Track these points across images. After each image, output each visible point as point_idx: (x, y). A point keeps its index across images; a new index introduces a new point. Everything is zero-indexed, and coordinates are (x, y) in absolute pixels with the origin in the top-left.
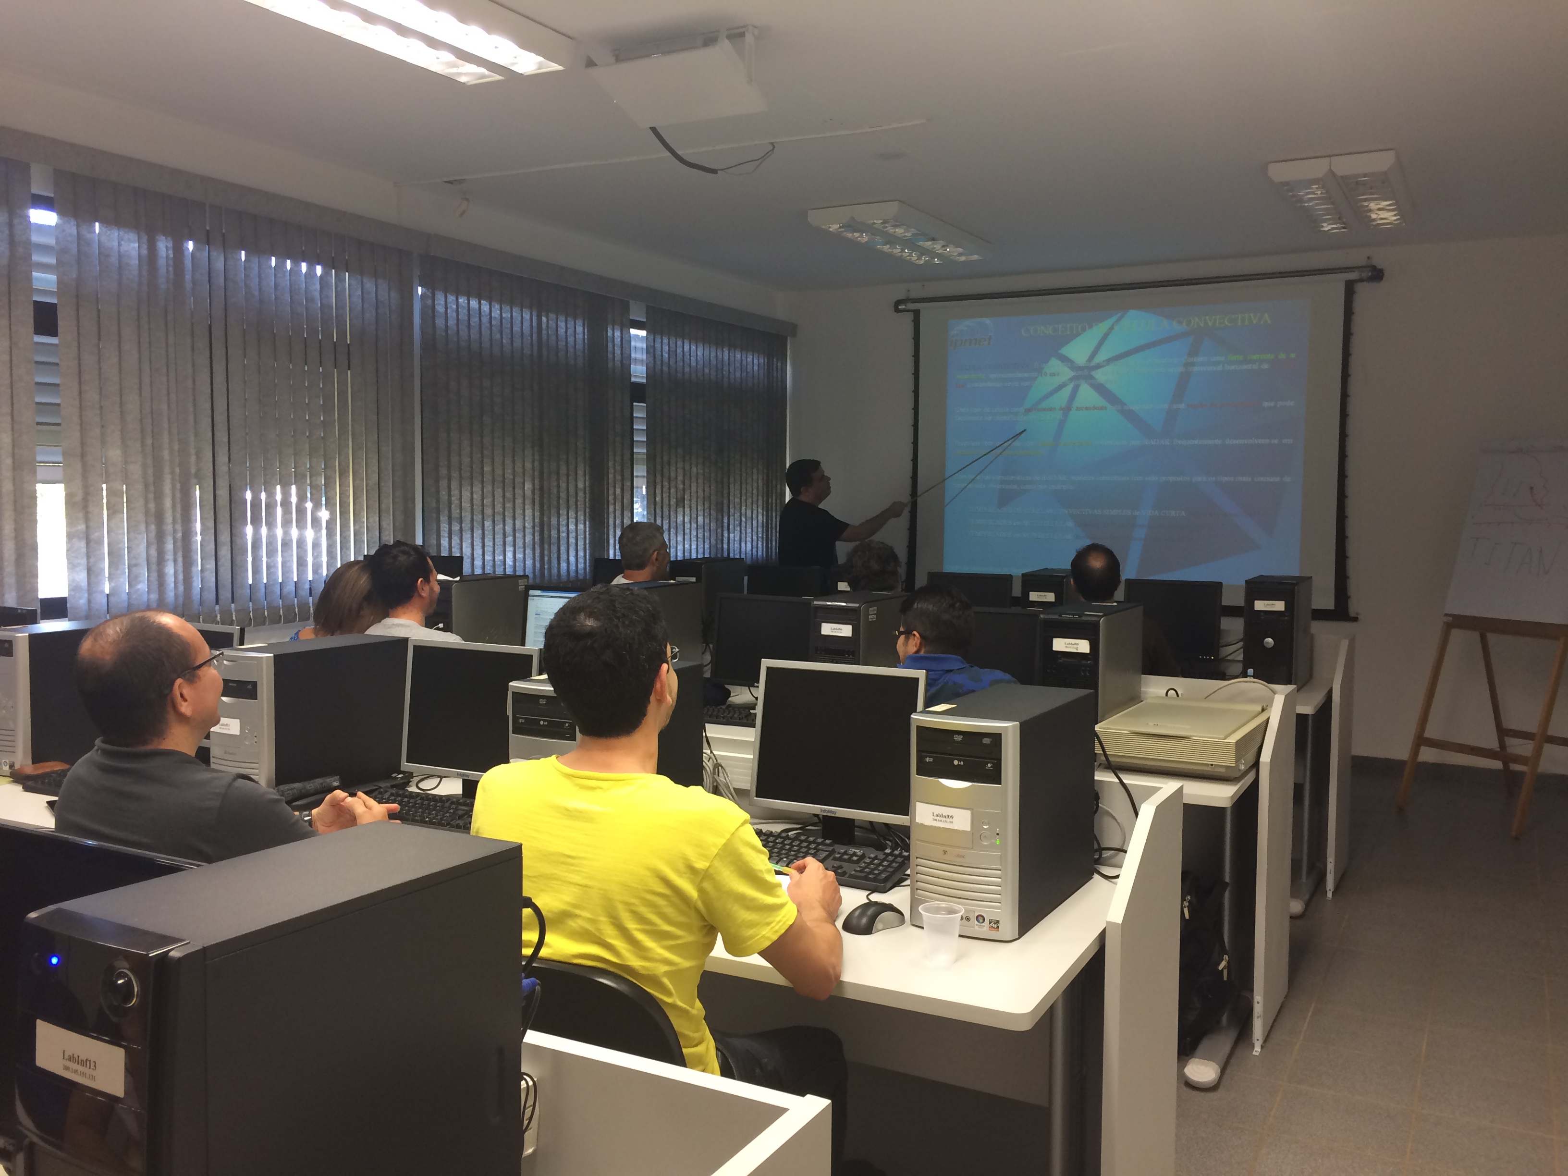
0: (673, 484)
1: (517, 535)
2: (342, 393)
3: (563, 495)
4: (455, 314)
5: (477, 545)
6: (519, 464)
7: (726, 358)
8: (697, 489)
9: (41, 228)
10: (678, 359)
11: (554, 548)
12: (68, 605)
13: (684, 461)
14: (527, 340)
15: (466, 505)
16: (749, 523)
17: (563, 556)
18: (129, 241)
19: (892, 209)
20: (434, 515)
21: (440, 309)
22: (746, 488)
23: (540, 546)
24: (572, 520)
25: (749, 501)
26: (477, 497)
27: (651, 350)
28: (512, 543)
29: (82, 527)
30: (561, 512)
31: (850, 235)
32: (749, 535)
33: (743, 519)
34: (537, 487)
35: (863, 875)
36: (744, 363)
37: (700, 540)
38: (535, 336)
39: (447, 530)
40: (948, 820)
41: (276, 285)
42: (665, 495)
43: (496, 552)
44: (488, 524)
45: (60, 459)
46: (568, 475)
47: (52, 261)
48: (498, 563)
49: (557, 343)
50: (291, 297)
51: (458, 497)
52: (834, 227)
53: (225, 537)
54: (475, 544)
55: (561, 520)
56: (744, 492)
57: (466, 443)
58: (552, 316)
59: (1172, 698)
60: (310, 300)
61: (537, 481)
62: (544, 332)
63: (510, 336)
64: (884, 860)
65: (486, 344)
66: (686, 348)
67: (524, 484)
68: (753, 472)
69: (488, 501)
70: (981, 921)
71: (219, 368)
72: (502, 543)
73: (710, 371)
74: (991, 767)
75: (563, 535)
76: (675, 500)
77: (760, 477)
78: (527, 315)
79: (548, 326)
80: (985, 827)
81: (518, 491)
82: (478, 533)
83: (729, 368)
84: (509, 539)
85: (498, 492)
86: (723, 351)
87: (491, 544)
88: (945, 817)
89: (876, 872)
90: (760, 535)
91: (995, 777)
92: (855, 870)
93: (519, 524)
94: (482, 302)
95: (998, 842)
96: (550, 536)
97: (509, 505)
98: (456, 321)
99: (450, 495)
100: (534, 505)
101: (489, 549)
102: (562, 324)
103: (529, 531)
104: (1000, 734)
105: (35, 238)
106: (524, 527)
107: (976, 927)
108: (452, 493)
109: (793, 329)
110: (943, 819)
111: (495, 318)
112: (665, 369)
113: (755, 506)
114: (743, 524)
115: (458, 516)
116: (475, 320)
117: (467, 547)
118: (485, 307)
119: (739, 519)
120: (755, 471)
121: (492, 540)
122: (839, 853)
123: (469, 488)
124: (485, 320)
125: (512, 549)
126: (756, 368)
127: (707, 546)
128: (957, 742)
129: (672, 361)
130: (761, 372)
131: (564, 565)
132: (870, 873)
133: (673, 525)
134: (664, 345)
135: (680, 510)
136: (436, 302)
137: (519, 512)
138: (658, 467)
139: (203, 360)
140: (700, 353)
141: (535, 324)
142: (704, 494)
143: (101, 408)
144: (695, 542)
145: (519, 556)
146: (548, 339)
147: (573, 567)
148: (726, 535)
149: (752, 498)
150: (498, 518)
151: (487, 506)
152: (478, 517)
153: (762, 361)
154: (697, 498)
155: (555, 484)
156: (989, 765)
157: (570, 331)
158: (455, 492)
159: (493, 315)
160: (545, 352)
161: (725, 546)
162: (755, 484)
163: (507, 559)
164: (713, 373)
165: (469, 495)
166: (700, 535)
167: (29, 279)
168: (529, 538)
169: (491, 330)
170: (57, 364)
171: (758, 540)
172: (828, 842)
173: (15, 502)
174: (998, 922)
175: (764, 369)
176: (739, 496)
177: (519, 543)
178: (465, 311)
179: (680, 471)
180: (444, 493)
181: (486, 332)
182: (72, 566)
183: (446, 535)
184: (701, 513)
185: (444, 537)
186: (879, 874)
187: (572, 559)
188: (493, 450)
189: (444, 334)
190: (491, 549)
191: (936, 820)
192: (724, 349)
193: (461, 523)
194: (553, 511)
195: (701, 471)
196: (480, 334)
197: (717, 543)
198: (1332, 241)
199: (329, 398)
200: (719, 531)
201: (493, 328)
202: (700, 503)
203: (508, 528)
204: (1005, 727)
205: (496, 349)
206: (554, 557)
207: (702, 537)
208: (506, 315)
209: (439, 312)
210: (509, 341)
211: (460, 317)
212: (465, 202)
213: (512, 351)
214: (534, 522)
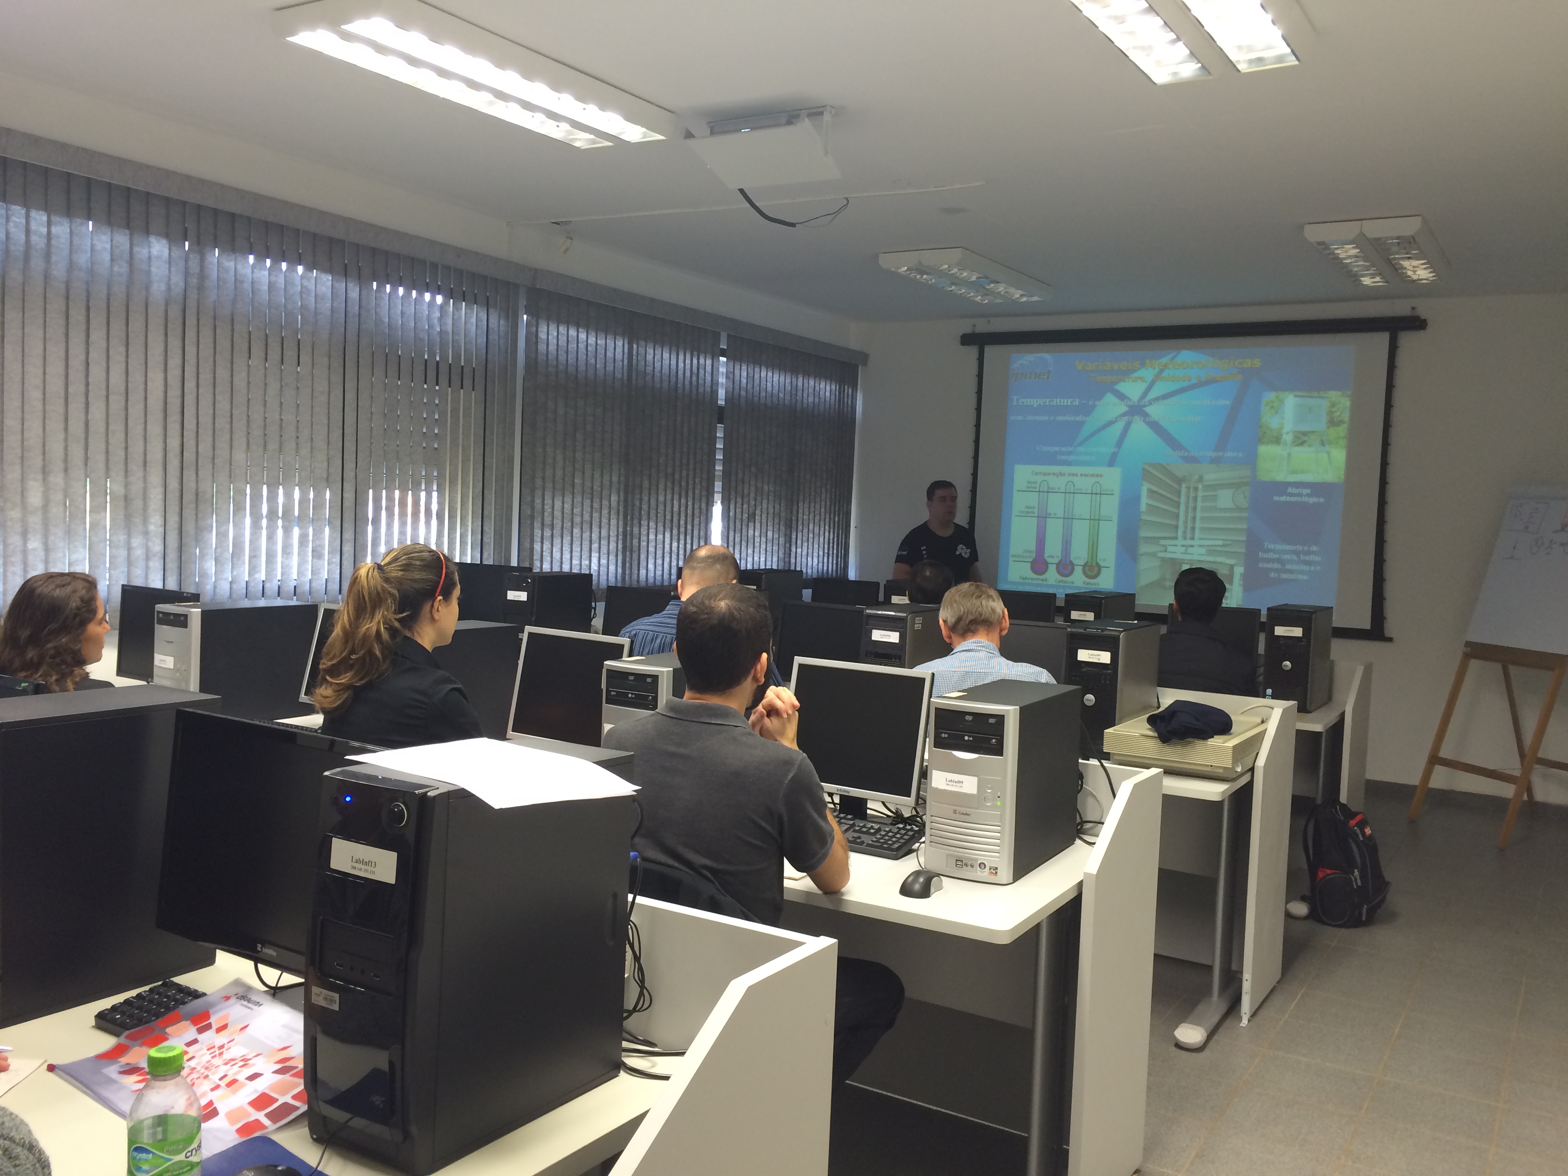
0: (746, 500)
1: (602, 542)
2: (455, 410)
3: (645, 507)
4: (555, 341)
5: (566, 550)
6: (606, 477)
7: (800, 384)
8: (768, 505)
10: (755, 385)
11: (635, 556)
13: (756, 479)
14: (619, 364)
15: (557, 513)
16: (816, 539)
17: (643, 564)
19: (957, 254)
20: (529, 522)
21: (543, 335)
22: (815, 506)
23: (622, 553)
24: (652, 531)
25: (817, 518)
26: (567, 506)
27: (730, 376)
28: (598, 550)
30: (642, 522)
31: (918, 277)
32: (816, 550)
33: (811, 535)
34: (622, 498)
36: (817, 388)
37: (769, 554)
38: (626, 362)
39: (540, 535)
40: (958, 785)
41: (402, 313)
42: (739, 511)
44: (576, 531)
46: (650, 489)
48: (584, 567)
49: (645, 368)
50: (415, 323)
51: (551, 506)
52: (903, 270)
53: (349, 535)
55: (642, 530)
56: (812, 509)
57: (560, 457)
58: (642, 343)
60: (431, 326)
61: (622, 494)
62: (634, 358)
63: (604, 361)
65: (582, 368)
66: (763, 374)
67: (610, 496)
68: (821, 491)
69: (577, 511)
70: (983, 867)
71: (350, 385)
72: (588, 549)
73: (784, 396)
74: (995, 742)
75: (644, 544)
76: (747, 515)
77: (828, 497)
78: (619, 343)
79: (638, 353)
80: (989, 791)
81: (605, 502)
82: (567, 539)
83: (803, 395)
84: (595, 546)
85: (587, 502)
86: (797, 379)
87: (579, 549)
88: (956, 782)
91: (998, 750)
93: (604, 533)
94: (580, 330)
95: (999, 803)
96: (631, 544)
97: (596, 515)
98: (556, 347)
99: (543, 504)
100: (618, 516)
101: (576, 554)
102: (650, 351)
103: (613, 539)
104: (1003, 716)
106: (609, 535)
107: (979, 873)
108: (546, 503)
109: (864, 358)
110: (955, 784)
111: (591, 345)
112: (743, 393)
113: (822, 523)
114: (811, 540)
115: (550, 523)
116: (573, 346)
117: (556, 551)
118: (583, 336)
119: (807, 535)
121: (579, 546)
123: (561, 498)
124: (582, 346)
125: (597, 555)
126: (828, 394)
127: (775, 559)
128: (968, 721)
129: (750, 386)
130: (833, 397)
131: (643, 572)
133: (744, 538)
134: (743, 372)
135: (751, 524)
136: (539, 330)
137: (605, 521)
138: (733, 484)
139: (337, 378)
140: (776, 379)
141: (626, 351)
142: (774, 510)
144: (764, 555)
145: (604, 561)
146: (637, 365)
147: (651, 574)
148: (793, 549)
149: (820, 515)
150: (586, 526)
151: (576, 515)
152: (567, 524)
153: (833, 387)
154: (768, 514)
155: (638, 497)
156: (994, 740)
157: (658, 357)
158: (548, 501)
159: (589, 342)
160: (634, 375)
161: (793, 560)
162: (823, 503)
163: (592, 564)
164: (788, 398)
165: (560, 504)
166: (769, 549)
168: (613, 546)
169: (587, 355)
171: (824, 555)
174: (997, 868)
175: (836, 397)
176: (807, 513)
177: (604, 549)
178: (565, 338)
179: (753, 489)
181: (582, 357)
184: (770, 528)
185: (537, 541)
187: (651, 566)
188: (584, 464)
189: (545, 359)
190: (579, 554)
191: (948, 785)
192: (799, 376)
193: (552, 530)
194: (636, 521)
195: (772, 489)
196: (577, 359)
197: (785, 556)
198: (1372, 294)
199: (443, 414)
200: (787, 545)
201: (589, 354)
202: (770, 518)
203: (595, 536)
204: (1008, 710)
205: (591, 372)
206: (635, 563)
207: (771, 550)
208: (601, 342)
209: (541, 338)
210: (603, 366)
211: (560, 343)
212: (569, 241)
213: (605, 375)
214: (618, 531)
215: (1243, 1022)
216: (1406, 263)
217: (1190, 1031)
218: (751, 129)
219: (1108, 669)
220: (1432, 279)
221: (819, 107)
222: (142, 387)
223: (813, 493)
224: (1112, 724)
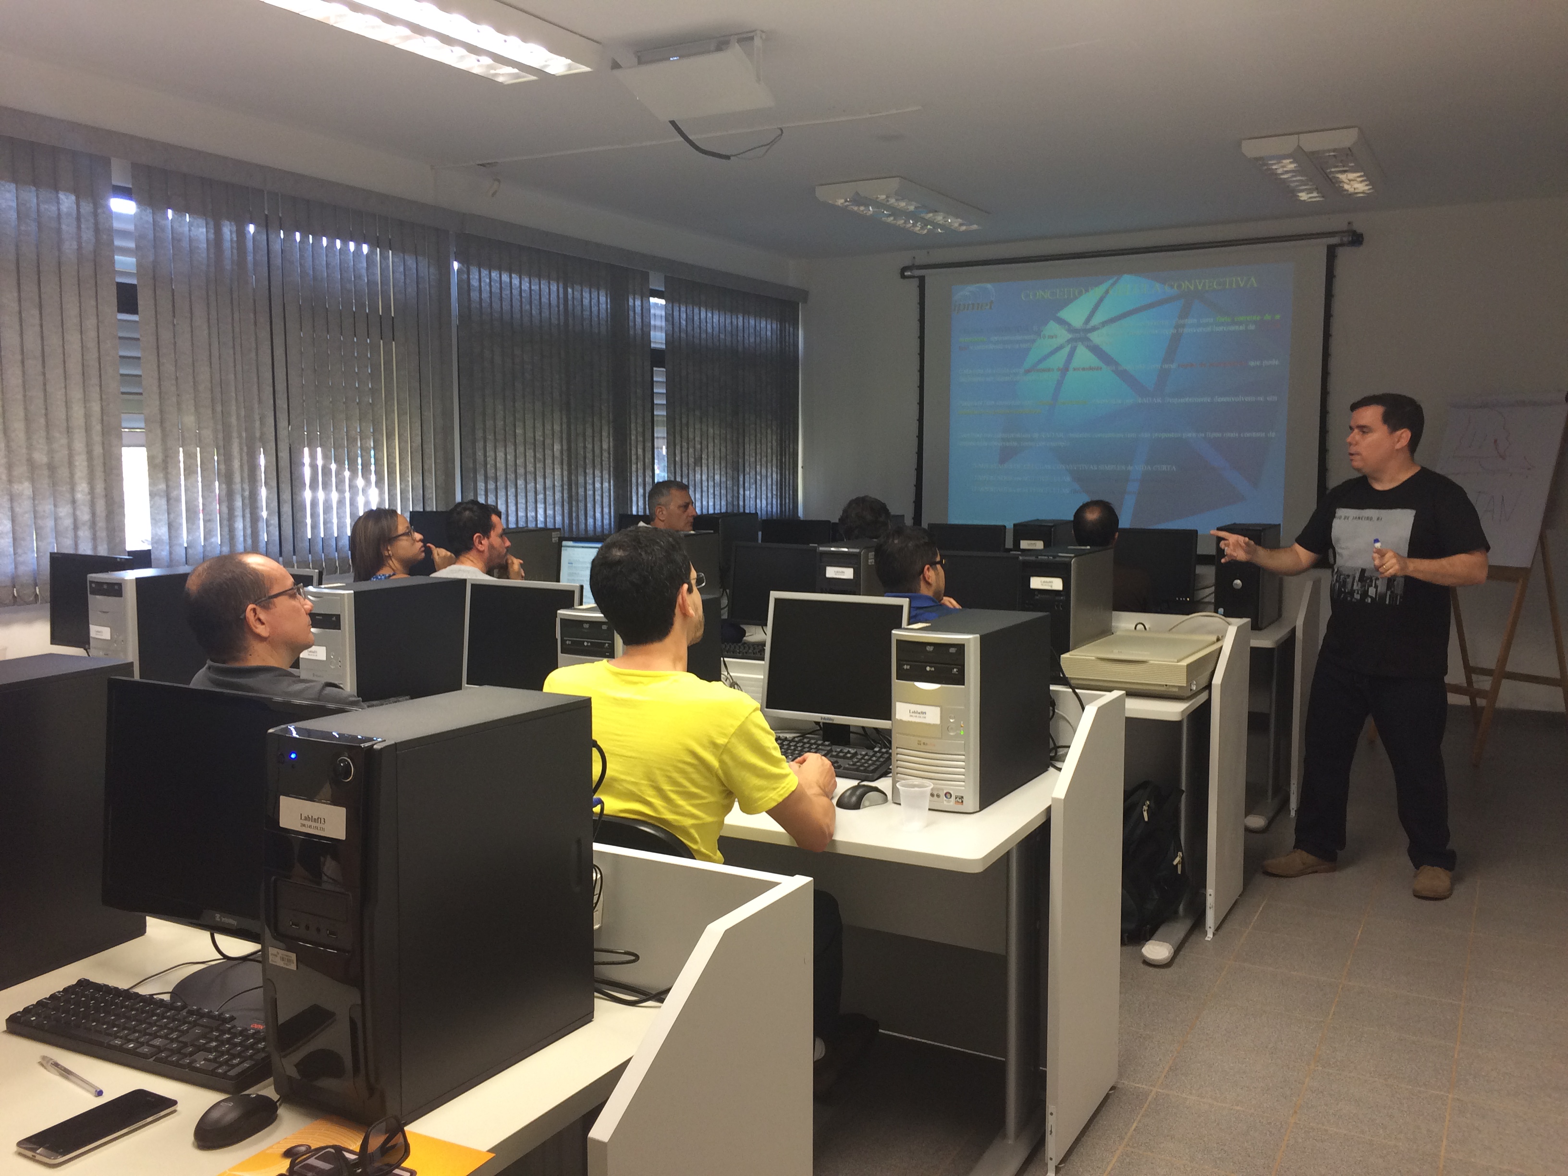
0: (691, 444)
1: (548, 493)
2: (388, 363)
3: (589, 455)
4: (488, 288)
6: (548, 427)
7: (740, 324)
8: (714, 449)
9: (122, 217)
10: (695, 326)
11: (581, 505)
12: (152, 557)
13: (701, 422)
14: (554, 310)
15: (501, 465)
16: (764, 481)
17: (590, 513)
18: (198, 226)
19: (894, 184)
21: (475, 283)
22: (761, 447)
23: (568, 503)
24: (598, 479)
25: (764, 460)
26: (510, 457)
27: (669, 318)
28: (543, 501)
29: (163, 486)
30: (587, 471)
31: (856, 208)
32: (764, 492)
33: (758, 477)
34: (565, 447)
35: (855, 767)
36: (758, 328)
37: (717, 497)
38: (562, 307)
39: (483, 488)
40: (922, 715)
41: (327, 264)
42: (684, 455)
43: (528, 508)
44: (521, 483)
45: (143, 425)
46: (593, 437)
47: (132, 245)
48: (530, 519)
49: (582, 312)
50: (341, 274)
51: (494, 457)
52: (840, 202)
53: (286, 496)
54: (509, 501)
55: (587, 478)
56: (758, 451)
57: (499, 408)
58: (578, 287)
59: (1140, 631)
60: (358, 277)
61: (565, 443)
62: (570, 303)
63: (539, 307)
64: (874, 756)
65: (517, 315)
66: (703, 315)
67: (553, 446)
68: (767, 432)
69: (520, 461)
70: (949, 796)
71: (279, 341)
72: (533, 500)
73: (725, 337)
74: (957, 671)
75: (590, 493)
76: (693, 460)
77: (774, 437)
78: (554, 287)
79: (573, 298)
80: (952, 721)
81: (548, 452)
82: (511, 492)
83: (743, 334)
84: (540, 497)
85: (530, 453)
86: (737, 318)
87: (524, 501)
88: (919, 713)
89: (866, 765)
90: (774, 493)
91: (960, 680)
92: (849, 764)
93: (549, 483)
94: (513, 275)
95: (962, 733)
96: (577, 493)
97: (539, 465)
98: (489, 294)
99: (485, 456)
100: (562, 464)
101: (521, 506)
102: (586, 295)
103: (558, 489)
104: (964, 645)
105: (116, 225)
106: (554, 485)
107: (945, 803)
108: (488, 454)
109: (804, 295)
110: (918, 715)
111: (525, 290)
112: (683, 335)
113: (769, 465)
114: (758, 482)
115: (493, 475)
116: (506, 292)
117: (502, 504)
118: (516, 281)
119: (754, 477)
120: (769, 431)
121: (524, 497)
122: (836, 752)
123: (503, 449)
124: (516, 292)
125: (543, 506)
126: (769, 333)
127: (723, 503)
128: (930, 652)
129: (690, 328)
130: (774, 337)
131: (590, 521)
132: (861, 766)
134: (682, 313)
135: (698, 469)
136: (471, 277)
137: (549, 471)
138: (678, 429)
139: (264, 334)
140: (716, 320)
141: (561, 295)
142: (720, 453)
143: (177, 378)
144: (713, 500)
145: (550, 512)
146: (573, 310)
147: (599, 523)
148: (741, 492)
150: (530, 477)
151: (519, 466)
152: (511, 476)
153: (774, 326)
154: (714, 457)
155: (581, 445)
156: (955, 670)
157: (594, 301)
158: (490, 453)
159: (523, 288)
160: (570, 320)
161: (741, 503)
162: (769, 444)
163: (539, 516)
164: (729, 339)
165: (503, 456)
166: (717, 493)
167: (113, 262)
168: (558, 496)
169: (521, 301)
170: (138, 339)
171: (772, 496)
172: (827, 743)
173: (105, 464)
174: (962, 797)
175: (777, 335)
176: (754, 455)
177: (550, 500)
178: (498, 285)
179: (698, 433)
180: (480, 454)
181: (517, 304)
182: (154, 521)
183: (483, 493)
184: (717, 472)
186: (869, 766)
187: (598, 515)
188: (525, 414)
189: (478, 306)
190: (524, 506)
191: (912, 716)
192: (739, 316)
193: (496, 482)
194: (580, 470)
195: (717, 432)
196: (512, 306)
197: (733, 498)
198: (1309, 209)
199: (376, 367)
200: (735, 488)
201: (524, 300)
202: (717, 462)
203: (540, 487)
204: (969, 639)
205: (526, 319)
206: (581, 513)
207: (719, 494)
208: (535, 287)
209: (474, 286)
210: (538, 312)
211: (493, 290)
212: (496, 183)
213: (541, 321)
214: (563, 480)
215: (1208, 936)
216: (1342, 177)
217: (1157, 947)
218: (680, 57)
219: (1061, 595)
220: (1368, 192)
221: (747, 32)
222: (60, 350)
223: (759, 435)
224: (1067, 650)
